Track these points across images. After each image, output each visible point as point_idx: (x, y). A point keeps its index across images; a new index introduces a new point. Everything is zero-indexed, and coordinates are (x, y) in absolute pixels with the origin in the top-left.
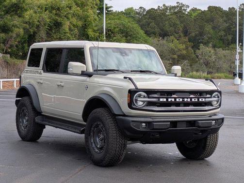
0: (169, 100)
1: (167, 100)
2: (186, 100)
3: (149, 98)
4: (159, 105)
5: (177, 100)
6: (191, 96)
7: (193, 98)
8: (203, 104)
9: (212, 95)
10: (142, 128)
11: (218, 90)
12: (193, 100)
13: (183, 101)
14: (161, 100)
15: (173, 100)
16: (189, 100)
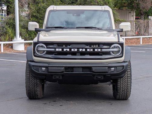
1: (63, 50)
2: (81, 50)
3: (47, 48)
4: (57, 53)
5: (72, 50)
6: (87, 47)
7: (89, 48)
8: (100, 54)
9: (110, 46)
10: (42, 71)
11: (118, 42)
12: (88, 50)
13: (78, 51)
14: (57, 50)
15: (68, 50)
16: (84, 50)
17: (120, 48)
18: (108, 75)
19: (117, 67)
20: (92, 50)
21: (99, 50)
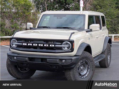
0: (29, 44)
1: (27, 44)
3: (18, 42)
4: (24, 47)
5: (34, 45)
6: (44, 43)
8: (54, 49)
9: (62, 43)
10: (14, 59)
11: (69, 40)
12: (45, 45)
13: (38, 45)
14: (24, 44)
15: (31, 45)
16: (42, 45)
17: (70, 45)
18: (60, 66)
19: (67, 60)
20: (48, 45)
21: (53, 46)
